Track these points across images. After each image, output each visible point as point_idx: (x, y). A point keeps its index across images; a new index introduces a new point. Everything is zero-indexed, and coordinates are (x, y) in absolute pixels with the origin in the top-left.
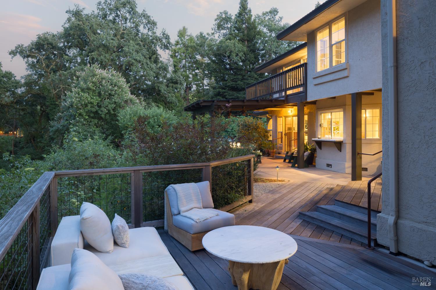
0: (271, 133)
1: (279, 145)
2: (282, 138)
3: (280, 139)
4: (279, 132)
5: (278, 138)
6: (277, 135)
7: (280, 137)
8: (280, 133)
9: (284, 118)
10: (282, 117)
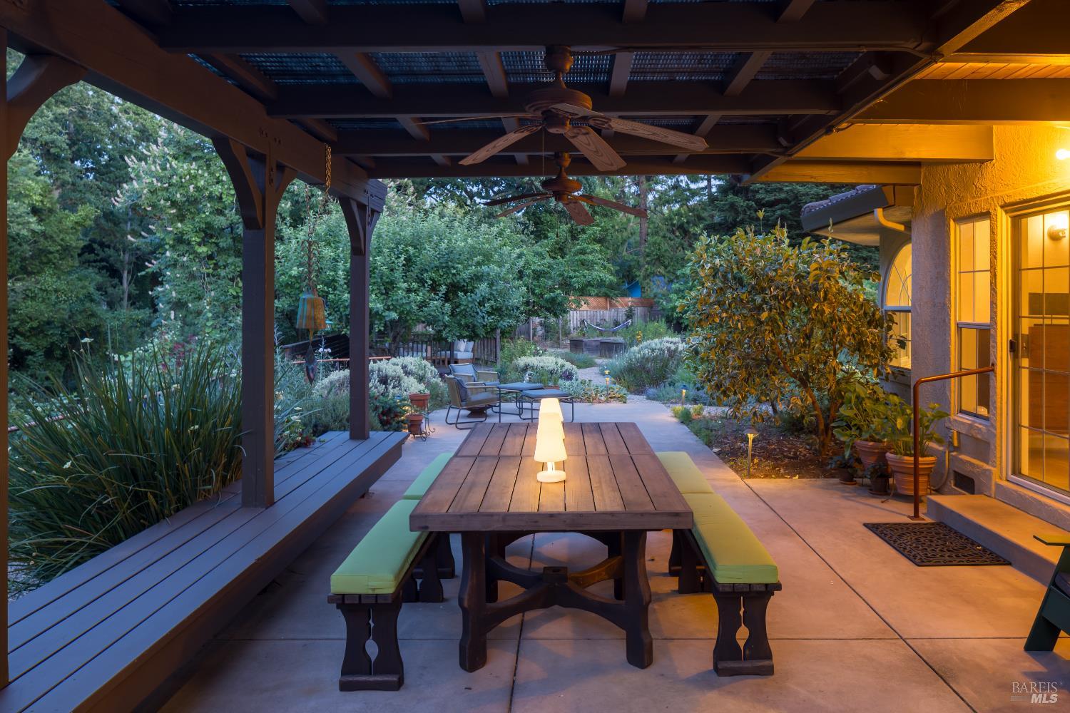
0: (904, 327)
1: (967, 420)
2: (985, 372)
3: (971, 383)
4: (960, 327)
5: (954, 369)
6: (946, 343)
7: (971, 362)
8: (971, 337)
9: (1004, 221)
10: (986, 215)
